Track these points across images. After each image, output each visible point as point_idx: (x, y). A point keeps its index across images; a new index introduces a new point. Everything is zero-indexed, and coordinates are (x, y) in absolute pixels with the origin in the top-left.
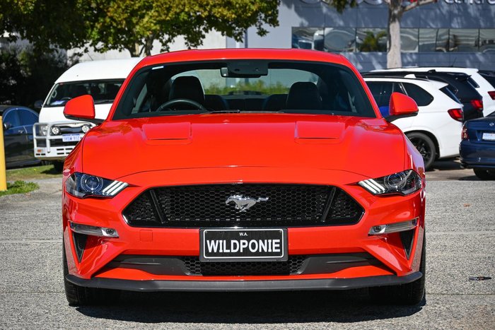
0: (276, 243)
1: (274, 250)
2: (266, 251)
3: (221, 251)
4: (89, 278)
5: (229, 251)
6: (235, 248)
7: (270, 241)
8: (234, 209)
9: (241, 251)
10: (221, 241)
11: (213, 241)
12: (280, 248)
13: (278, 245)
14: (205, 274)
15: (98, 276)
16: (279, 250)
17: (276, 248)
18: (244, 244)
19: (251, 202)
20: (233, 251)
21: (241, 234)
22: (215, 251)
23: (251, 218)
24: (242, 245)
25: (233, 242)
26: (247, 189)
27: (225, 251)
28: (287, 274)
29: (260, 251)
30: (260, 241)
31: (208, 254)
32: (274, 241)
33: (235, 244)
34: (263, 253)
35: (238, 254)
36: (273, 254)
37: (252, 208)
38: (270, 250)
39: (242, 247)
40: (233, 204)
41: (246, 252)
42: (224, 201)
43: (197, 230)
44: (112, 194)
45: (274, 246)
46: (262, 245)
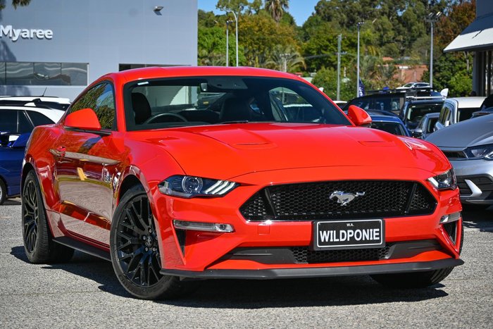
0: (376, 232)
1: (375, 238)
2: (368, 239)
3: (331, 240)
4: (203, 270)
5: (338, 240)
6: (343, 237)
7: (371, 230)
8: (337, 203)
9: (348, 240)
10: (332, 232)
11: (325, 232)
12: (379, 236)
13: (378, 234)
14: (310, 262)
15: (211, 268)
16: (378, 238)
17: (376, 236)
18: (350, 233)
19: (351, 197)
20: (341, 240)
21: (348, 225)
22: (327, 241)
23: (352, 211)
24: (349, 234)
25: (341, 232)
26: (347, 186)
27: (335, 240)
28: (377, 259)
29: (364, 239)
30: (364, 230)
31: (321, 243)
32: (375, 230)
33: (343, 234)
34: (366, 241)
35: (345, 242)
36: (374, 241)
37: (351, 202)
38: (371, 239)
39: (349, 236)
40: (336, 199)
41: (352, 240)
42: (329, 197)
43: (309, 223)
44: (220, 193)
45: (375, 234)
46: (365, 234)
